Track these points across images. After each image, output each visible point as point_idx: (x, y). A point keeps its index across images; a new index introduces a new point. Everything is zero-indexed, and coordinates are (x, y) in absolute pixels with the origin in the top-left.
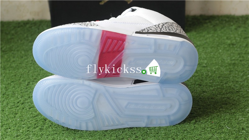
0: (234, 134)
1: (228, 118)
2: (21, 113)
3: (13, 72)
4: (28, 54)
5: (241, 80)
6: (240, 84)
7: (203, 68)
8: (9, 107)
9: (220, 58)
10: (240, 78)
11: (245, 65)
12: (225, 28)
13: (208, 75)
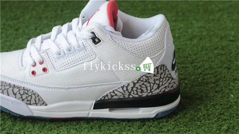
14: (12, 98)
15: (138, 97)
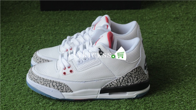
0: (176, 84)
2: (18, 68)
3: (12, 38)
4: (23, 25)
5: (182, 45)
6: (181, 48)
7: (154, 36)
8: (9, 63)
9: (167, 28)
10: (182, 43)
11: (186, 33)
12: (172, 6)
13: (158, 40)
14: (52, 89)
15: (125, 86)
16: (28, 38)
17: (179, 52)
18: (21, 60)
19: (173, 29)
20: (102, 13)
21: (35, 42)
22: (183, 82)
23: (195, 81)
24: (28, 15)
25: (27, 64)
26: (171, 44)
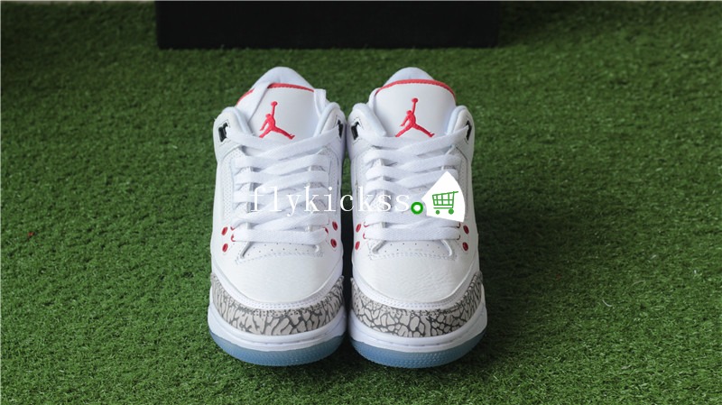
0: (622, 320)
1: (607, 278)
2: (98, 259)
3: (68, 148)
4: (101, 99)
5: (640, 180)
6: (637, 191)
7: (546, 146)
8: (67, 240)
10: (638, 175)
11: (650, 138)
12: (602, 36)
13: (558, 165)
16: (124, 148)
17: (631, 207)
18: (109, 228)
19: (605, 123)
20: (366, 58)
21: (148, 166)
22: (646, 314)
23: (683, 310)
24: (116, 64)
25: (129, 243)
26: (604, 179)
